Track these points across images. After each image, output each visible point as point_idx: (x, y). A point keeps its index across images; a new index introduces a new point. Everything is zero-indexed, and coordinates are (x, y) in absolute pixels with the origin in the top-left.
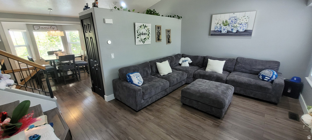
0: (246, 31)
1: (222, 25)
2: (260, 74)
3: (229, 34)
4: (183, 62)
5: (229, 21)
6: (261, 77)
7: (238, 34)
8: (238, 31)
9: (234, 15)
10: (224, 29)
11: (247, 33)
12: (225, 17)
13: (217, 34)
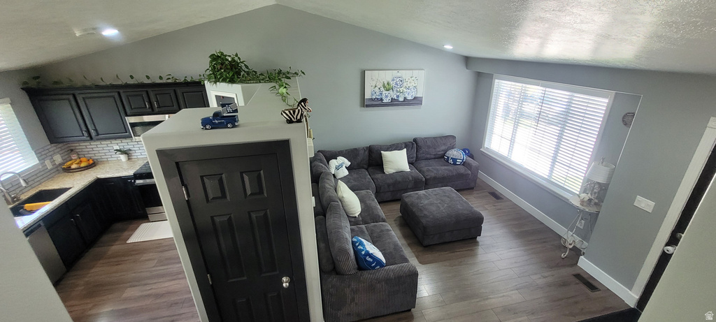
0: (415, 98)
1: (382, 89)
2: (448, 157)
3: (394, 103)
4: (337, 168)
5: (393, 84)
6: (451, 161)
7: (406, 102)
8: (405, 98)
9: (399, 75)
10: (387, 96)
11: (417, 101)
12: (387, 76)
13: (377, 103)
